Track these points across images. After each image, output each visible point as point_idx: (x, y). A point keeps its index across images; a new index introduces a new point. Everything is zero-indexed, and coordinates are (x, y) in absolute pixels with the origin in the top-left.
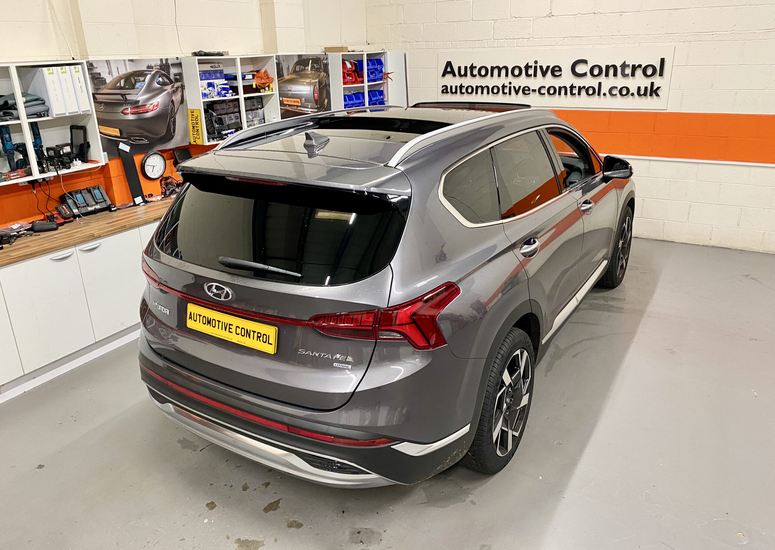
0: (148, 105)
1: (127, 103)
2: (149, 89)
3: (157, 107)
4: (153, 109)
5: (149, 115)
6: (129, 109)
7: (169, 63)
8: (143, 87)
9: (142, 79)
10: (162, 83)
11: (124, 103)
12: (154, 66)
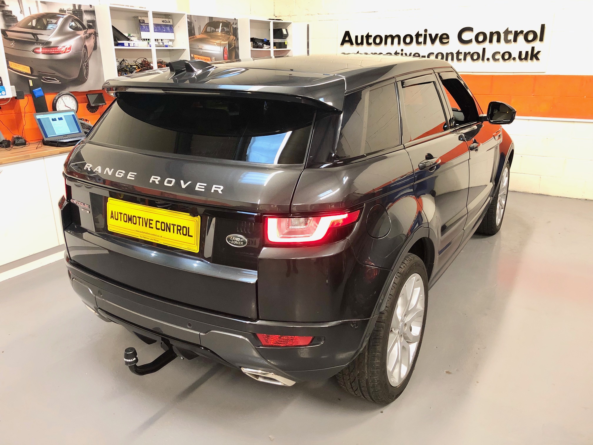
0: (60, 47)
1: (39, 43)
2: (61, 32)
3: (69, 50)
4: (65, 51)
5: (61, 56)
6: (41, 48)
7: (82, 10)
8: (54, 29)
9: (54, 21)
10: (74, 27)
11: (36, 43)
12: (66, 10)
